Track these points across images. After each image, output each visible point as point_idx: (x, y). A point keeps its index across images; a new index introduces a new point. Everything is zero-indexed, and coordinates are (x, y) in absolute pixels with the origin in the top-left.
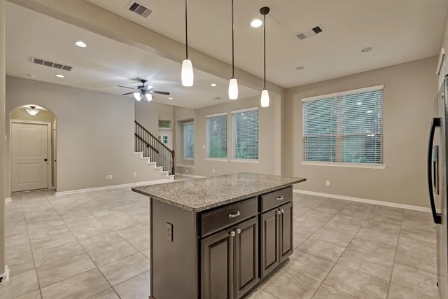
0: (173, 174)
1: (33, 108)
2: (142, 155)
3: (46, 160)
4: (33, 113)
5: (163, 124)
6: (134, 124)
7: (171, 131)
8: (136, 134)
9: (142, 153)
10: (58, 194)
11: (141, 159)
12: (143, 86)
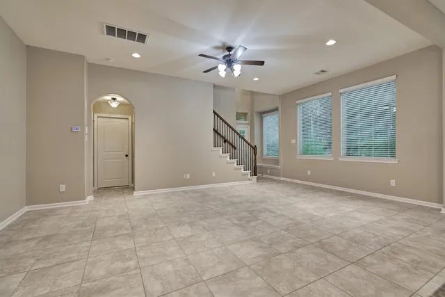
0: (255, 175)
1: (114, 99)
2: (221, 151)
3: (127, 156)
4: (114, 105)
5: (240, 116)
6: (213, 114)
7: (248, 124)
8: (214, 130)
9: (220, 149)
10: (135, 193)
11: (220, 157)
12: (229, 55)
